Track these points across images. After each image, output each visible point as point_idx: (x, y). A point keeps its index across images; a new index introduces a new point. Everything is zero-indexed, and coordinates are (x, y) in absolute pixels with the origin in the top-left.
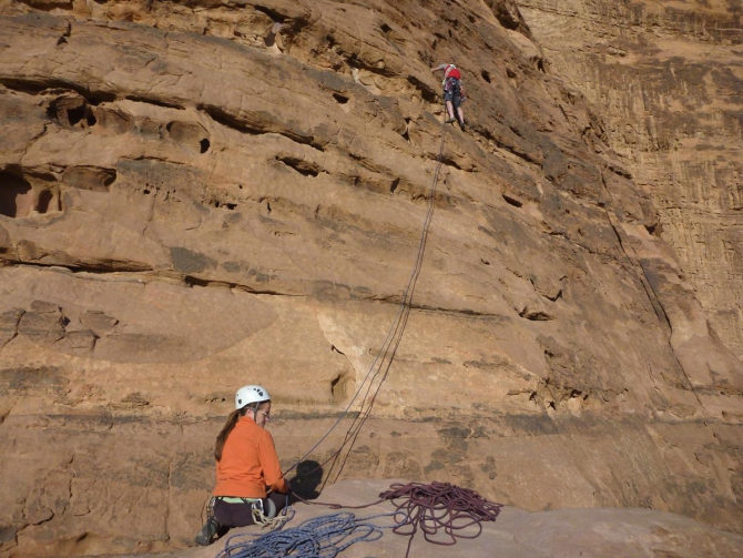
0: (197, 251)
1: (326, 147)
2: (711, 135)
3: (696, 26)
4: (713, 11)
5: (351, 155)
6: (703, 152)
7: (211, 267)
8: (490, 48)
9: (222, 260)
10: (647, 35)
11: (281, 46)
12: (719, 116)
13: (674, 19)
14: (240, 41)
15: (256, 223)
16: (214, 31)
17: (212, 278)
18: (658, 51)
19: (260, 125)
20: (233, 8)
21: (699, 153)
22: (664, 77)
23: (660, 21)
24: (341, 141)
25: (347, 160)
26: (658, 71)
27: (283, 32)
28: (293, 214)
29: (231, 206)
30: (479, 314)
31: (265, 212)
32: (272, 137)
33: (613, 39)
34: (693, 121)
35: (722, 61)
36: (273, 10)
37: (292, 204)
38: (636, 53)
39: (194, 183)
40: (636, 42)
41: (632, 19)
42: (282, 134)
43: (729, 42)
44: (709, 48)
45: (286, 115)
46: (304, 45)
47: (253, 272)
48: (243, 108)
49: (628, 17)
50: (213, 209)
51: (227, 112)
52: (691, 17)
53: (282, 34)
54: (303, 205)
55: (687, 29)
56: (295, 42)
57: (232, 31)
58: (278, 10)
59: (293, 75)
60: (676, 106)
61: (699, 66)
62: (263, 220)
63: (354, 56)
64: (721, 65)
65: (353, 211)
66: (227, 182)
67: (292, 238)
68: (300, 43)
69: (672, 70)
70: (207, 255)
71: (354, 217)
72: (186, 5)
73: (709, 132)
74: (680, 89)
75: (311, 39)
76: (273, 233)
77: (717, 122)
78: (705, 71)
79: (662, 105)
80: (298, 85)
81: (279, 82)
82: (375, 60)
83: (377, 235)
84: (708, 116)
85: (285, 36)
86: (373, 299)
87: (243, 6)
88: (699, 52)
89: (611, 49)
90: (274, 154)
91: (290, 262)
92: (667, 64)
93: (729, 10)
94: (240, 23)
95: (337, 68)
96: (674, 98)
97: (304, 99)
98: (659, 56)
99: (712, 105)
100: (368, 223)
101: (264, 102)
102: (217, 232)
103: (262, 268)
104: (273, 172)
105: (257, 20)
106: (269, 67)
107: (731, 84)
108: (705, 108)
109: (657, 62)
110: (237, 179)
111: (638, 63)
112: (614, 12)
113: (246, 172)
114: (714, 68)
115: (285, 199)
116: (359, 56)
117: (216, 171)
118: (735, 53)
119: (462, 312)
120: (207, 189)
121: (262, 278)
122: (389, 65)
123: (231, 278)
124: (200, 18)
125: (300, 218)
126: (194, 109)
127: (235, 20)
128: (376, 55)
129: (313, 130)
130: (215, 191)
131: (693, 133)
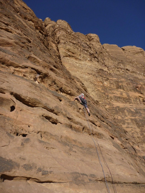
0: (8, 158)
1: (59, 114)
2: (129, 124)
3: (121, 99)
4: (124, 96)
5: (68, 118)
6: (128, 128)
7: (16, 167)
8: (87, 96)
9: (22, 163)
10: (110, 101)
11: (39, 81)
12: (130, 120)
13: (116, 98)
14: (25, 78)
15: (37, 143)
16: (16, 74)
17: (17, 175)
18: (113, 105)
19: (35, 104)
20: (23, 68)
21: (127, 129)
22: (116, 111)
23: (113, 98)
24: (64, 112)
25: (67, 119)
26: (114, 109)
27: (40, 77)
28: (52, 140)
29: (24, 135)
30: (139, 184)
31: (40, 138)
32: (40, 108)
33: (103, 102)
34: (124, 121)
35: (128, 107)
36: (37, 70)
37: (51, 135)
38: (109, 105)
39: (7, 124)
40: (108, 103)
41: (107, 98)
42: (43, 108)
43: (129, 103)
44: (124, 104)
45: (44, 101)
46: (46, 83)
47: (40, 170)
48: (28, 97)
49: (105, 97)
50: (16, 137)
51: (22, 97)
52: (119, 97)
53: (39, 78)
54: (55, 135)
55: (119, 100)
56: (43, 81)
57: (23, 74)
58: (39, 70)
59: (44, 90)
60: (120, 118)
61: (123, 108)
62: (40, 142)
63: (61, 88)
64: (128, 108)
65: (74, 138)
66: (23, 124)
67: (54, 150)
68: (45, 82)
69: (117, 109)
70: (14, 160)
71: (75, 141)
72: (6, 66)
73: (128, 124)
74: (120, 114)
75: (49, 81)
76: (45, 148)
77: (129, 121)
78: (125, 109)
79: (116, 117)
80: (46, 94)
81: (40, 92)
82: (68, 90)
83: (85, 149)
84: (127, 120)
85: (40, 79)
86: (97, 181)
87: (27, 67)
88: (123, 105)
89: (103, 104)
90: (42, 114)
91: (57, 163)
92: (116, 108)
93: (127, 96)
94: (26, 72)
95: (57, 91)
96: (119, 116)
97: (48, 98)
98: (114, 106)
99: (128, 117)
100: (81, 143)
101: (36, 96)
102: (18, 148)
103: (44, 167)
104: (42, 121)
105: (32, 72)
106: (36, 86)
107: (131, 112)
108: (126, 118)
109: (113, 107)
110: (27, 123)
111: (109, 107)
112: (102, 96)
113: (31, 120)
114: (127, 109)
115: (48, 133)
116: (63, 89)
117: (18, 119)
118: (130, 105)
119: (133, 183)
120: (13, 127)
121: (45, 173)
122: (72, 92)
123: (27, 174)
124: (11, 69)
125: (55, 141)
126: (9, 93)
127: (24, 71)
128: (68, 89)
129: (54, 108)
130: (17, 128)
131: (125, 124)
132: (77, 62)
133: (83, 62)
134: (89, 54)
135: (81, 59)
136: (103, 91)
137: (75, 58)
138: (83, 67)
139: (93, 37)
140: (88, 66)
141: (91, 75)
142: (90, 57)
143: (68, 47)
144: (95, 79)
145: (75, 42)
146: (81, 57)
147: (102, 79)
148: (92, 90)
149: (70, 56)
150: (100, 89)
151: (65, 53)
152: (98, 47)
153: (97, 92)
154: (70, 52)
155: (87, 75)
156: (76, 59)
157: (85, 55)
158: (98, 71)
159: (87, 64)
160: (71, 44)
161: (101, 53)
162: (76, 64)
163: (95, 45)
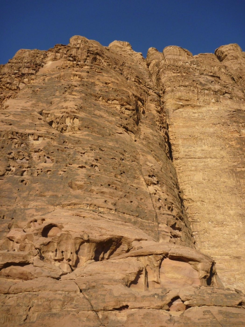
112: (238, 154)
132: (195, 111)
133: (204, 109)
134: (212, 93)
135: (201, 104)
136: (238, 146)
137: (191, 106)
138: (204, 116)
139: (226, 53)
140: (214, 113)
141: (218, 125)
142: (214, 97)
143: (178, 94)
144: (226, 129)
145: (187, 84)
146: (201, 102)
147: (237, 126)
148: (221, 148)
149: (183, 106)
150: (233, 143)
151: (176, 104)
152: (235, 68)
153: (229, 149)
154: (183, 101)
155: (212, 126)
156: (193, 107)
157: (206, 97)
158: (230, 116)
159: (212, 109)
160: (182, 88)
161: (241, 77)
162: (193, 115)
163: (230, 65)
